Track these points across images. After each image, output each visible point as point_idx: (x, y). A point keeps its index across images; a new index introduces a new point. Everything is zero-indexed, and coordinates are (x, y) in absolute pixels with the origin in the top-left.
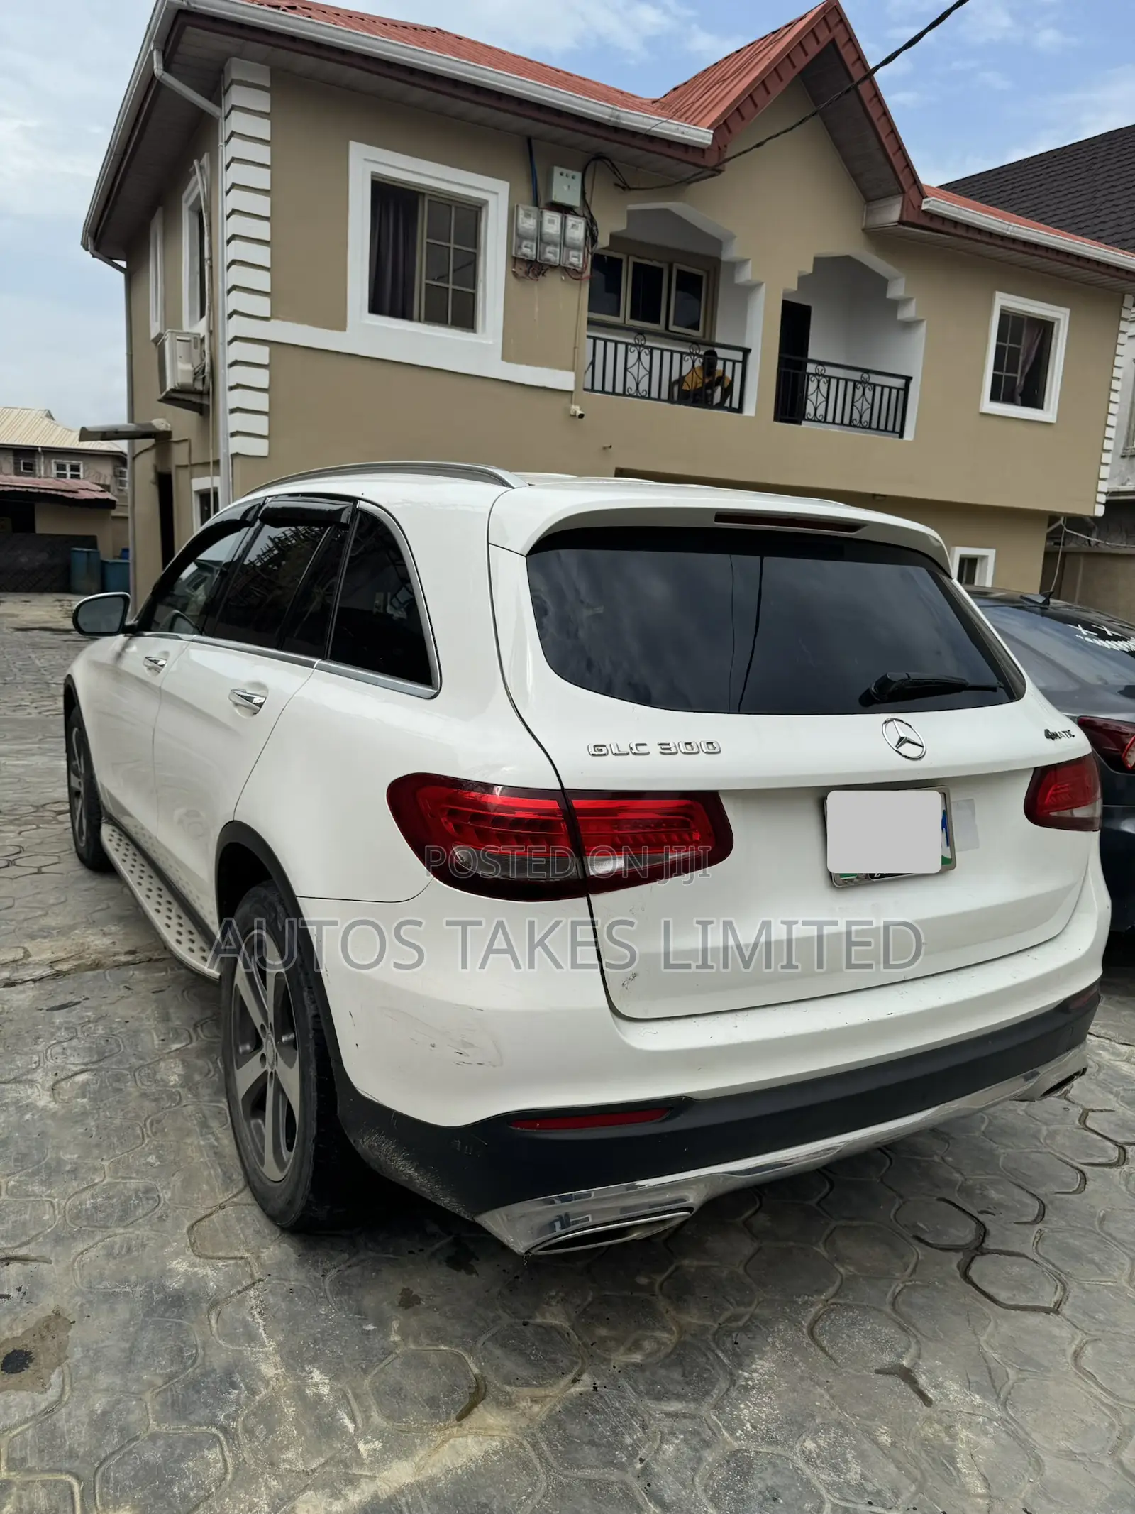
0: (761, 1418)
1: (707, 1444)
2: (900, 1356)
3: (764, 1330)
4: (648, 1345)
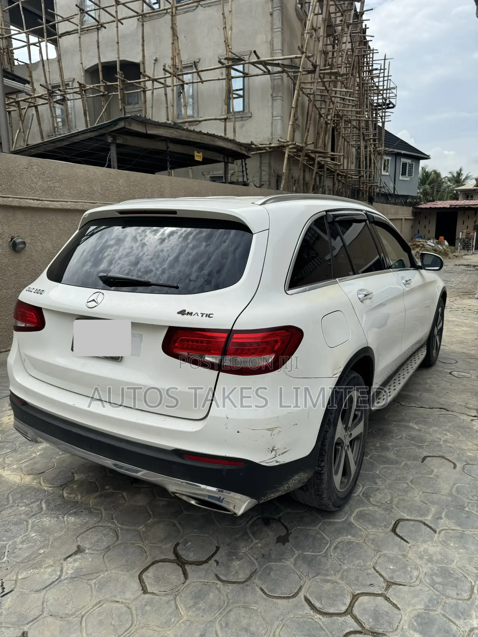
0: (44, 522)
1: (28, 514)
2: (89, 549)
4: (73, 495)
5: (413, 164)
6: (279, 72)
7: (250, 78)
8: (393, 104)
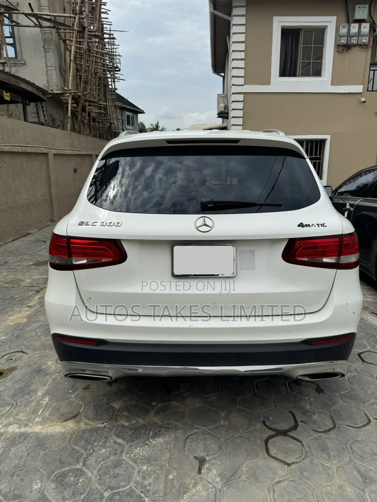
0: (140, 454)
1: (115, 454)
2: (207, 456)
3: (173, 430)
4: (133, 422)
5: (134, 117)
6: (49, 27)
7: (19, 27)
8: (119, 68)
